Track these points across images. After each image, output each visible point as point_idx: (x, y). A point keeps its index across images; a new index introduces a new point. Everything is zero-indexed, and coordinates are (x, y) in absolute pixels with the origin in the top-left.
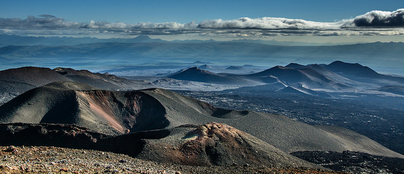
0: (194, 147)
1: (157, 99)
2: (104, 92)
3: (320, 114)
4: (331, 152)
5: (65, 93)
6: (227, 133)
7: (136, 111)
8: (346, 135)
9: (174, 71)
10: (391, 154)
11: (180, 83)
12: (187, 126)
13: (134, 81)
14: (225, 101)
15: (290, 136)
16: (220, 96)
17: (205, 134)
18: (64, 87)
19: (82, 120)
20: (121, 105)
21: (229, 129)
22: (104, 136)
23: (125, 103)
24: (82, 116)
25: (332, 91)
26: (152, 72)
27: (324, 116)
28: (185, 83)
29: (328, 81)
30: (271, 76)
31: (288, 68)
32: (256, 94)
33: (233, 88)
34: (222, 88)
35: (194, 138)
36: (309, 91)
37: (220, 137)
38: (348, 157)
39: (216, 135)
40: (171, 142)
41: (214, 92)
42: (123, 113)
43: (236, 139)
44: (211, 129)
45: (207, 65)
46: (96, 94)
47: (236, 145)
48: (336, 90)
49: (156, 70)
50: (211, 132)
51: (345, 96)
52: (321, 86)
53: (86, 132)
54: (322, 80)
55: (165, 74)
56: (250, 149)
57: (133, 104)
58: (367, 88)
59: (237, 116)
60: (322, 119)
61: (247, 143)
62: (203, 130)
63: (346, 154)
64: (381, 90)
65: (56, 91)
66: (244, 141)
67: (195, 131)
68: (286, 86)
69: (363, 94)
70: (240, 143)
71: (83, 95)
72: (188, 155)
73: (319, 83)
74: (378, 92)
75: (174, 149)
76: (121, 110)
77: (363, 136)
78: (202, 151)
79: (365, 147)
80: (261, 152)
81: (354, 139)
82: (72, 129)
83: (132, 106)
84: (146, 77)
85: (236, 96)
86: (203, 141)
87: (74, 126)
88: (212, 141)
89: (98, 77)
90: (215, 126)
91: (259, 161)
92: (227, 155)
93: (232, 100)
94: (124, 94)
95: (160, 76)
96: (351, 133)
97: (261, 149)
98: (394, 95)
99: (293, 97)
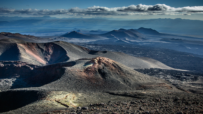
0: (92, 70)
1: (61, 46)
2: (33, 43)
3: (136, 52)
4: (145, 69)
5: (11, 45)
6: (108, 62)
7: (51, 53)
8: (151, 61)
9: (64, 33)
10: (169, 68)
11: (67, 39)
12: (83, 59)
13: (45, 38)
14: (91, 47)
15: (127, 63)
16: (88, 45)
17: (97, 63)
18: (9, 41)
19: (23, 58)
20: (42, 50)
21: (108, 60)
22: (37, 66)
23: (44, 49)
24: (22, 56)
25: (140, 41)
26: (53, 34)
27: (138, 53)
28: (70, 39)
29: (137, 37)
30: (111, 35)
31: (119, 31)
32: (105, 43)
33: (93, 41)
34: (88, 41)
35: (91, 65)
36: (129, 41)
37: (105, 64)
38: (153, 71)
39: (103, 63)
40: (79, 68)
41: (85, 43)
42: (44, 54)
43: (113, 65)
44: (99, 60)
45: (80, 30)
46: (28, 45)
47: (113, 68)
48: (141, 41)
49: (55, 33)
50: (99, 62)
51: (145, 43)
52: (134, 39)
53: (27, 64)
54: (135, 36)
55: (59, 35)
56: (121, 69)
57: (49, 49)
58: (155, 40)
59: (101, 54)
60: (137, 54)
61: (118, 66)
62: (95, 61)
63: (152, 70)
64: (161, 40)
65: (5, 44)
66: (117, 65)
67: (90, 61)
68: (119, 39)
69: (153, 42)
70: (115, 67)
71: (21, 45)
72: (89, 74)
73: (133, 38)
74: (159, 41)
75: (81, 71)
76: (43, 53)
77: (158, 61)
78: (97, 72)
79: (159, 66)
80: (126, 71)
81: (154, 62)
82: (18, 63)
83: (48, 50)
84: (50, 36)
85: (96, 45)
86: (96, 67)
87: (19, 61)
88: (101, 66)
89: (25, 37)
90: (101, 59)
91: (126, 75)
92: (110, 73)
93: (94, 46)
94: (44, 44)
95: (57, 36)
96: (153, 60)
97: (126, 69)
98: (166, 42)
99: (122, 44)
